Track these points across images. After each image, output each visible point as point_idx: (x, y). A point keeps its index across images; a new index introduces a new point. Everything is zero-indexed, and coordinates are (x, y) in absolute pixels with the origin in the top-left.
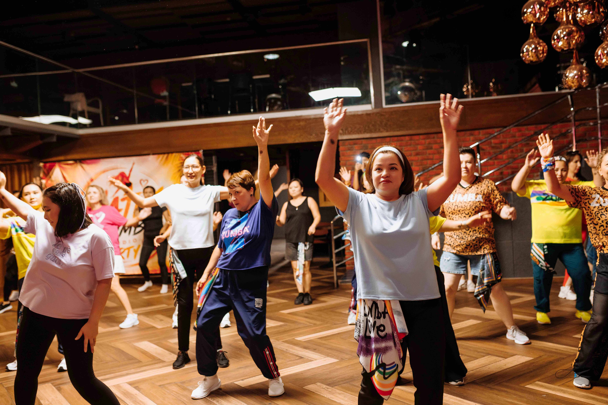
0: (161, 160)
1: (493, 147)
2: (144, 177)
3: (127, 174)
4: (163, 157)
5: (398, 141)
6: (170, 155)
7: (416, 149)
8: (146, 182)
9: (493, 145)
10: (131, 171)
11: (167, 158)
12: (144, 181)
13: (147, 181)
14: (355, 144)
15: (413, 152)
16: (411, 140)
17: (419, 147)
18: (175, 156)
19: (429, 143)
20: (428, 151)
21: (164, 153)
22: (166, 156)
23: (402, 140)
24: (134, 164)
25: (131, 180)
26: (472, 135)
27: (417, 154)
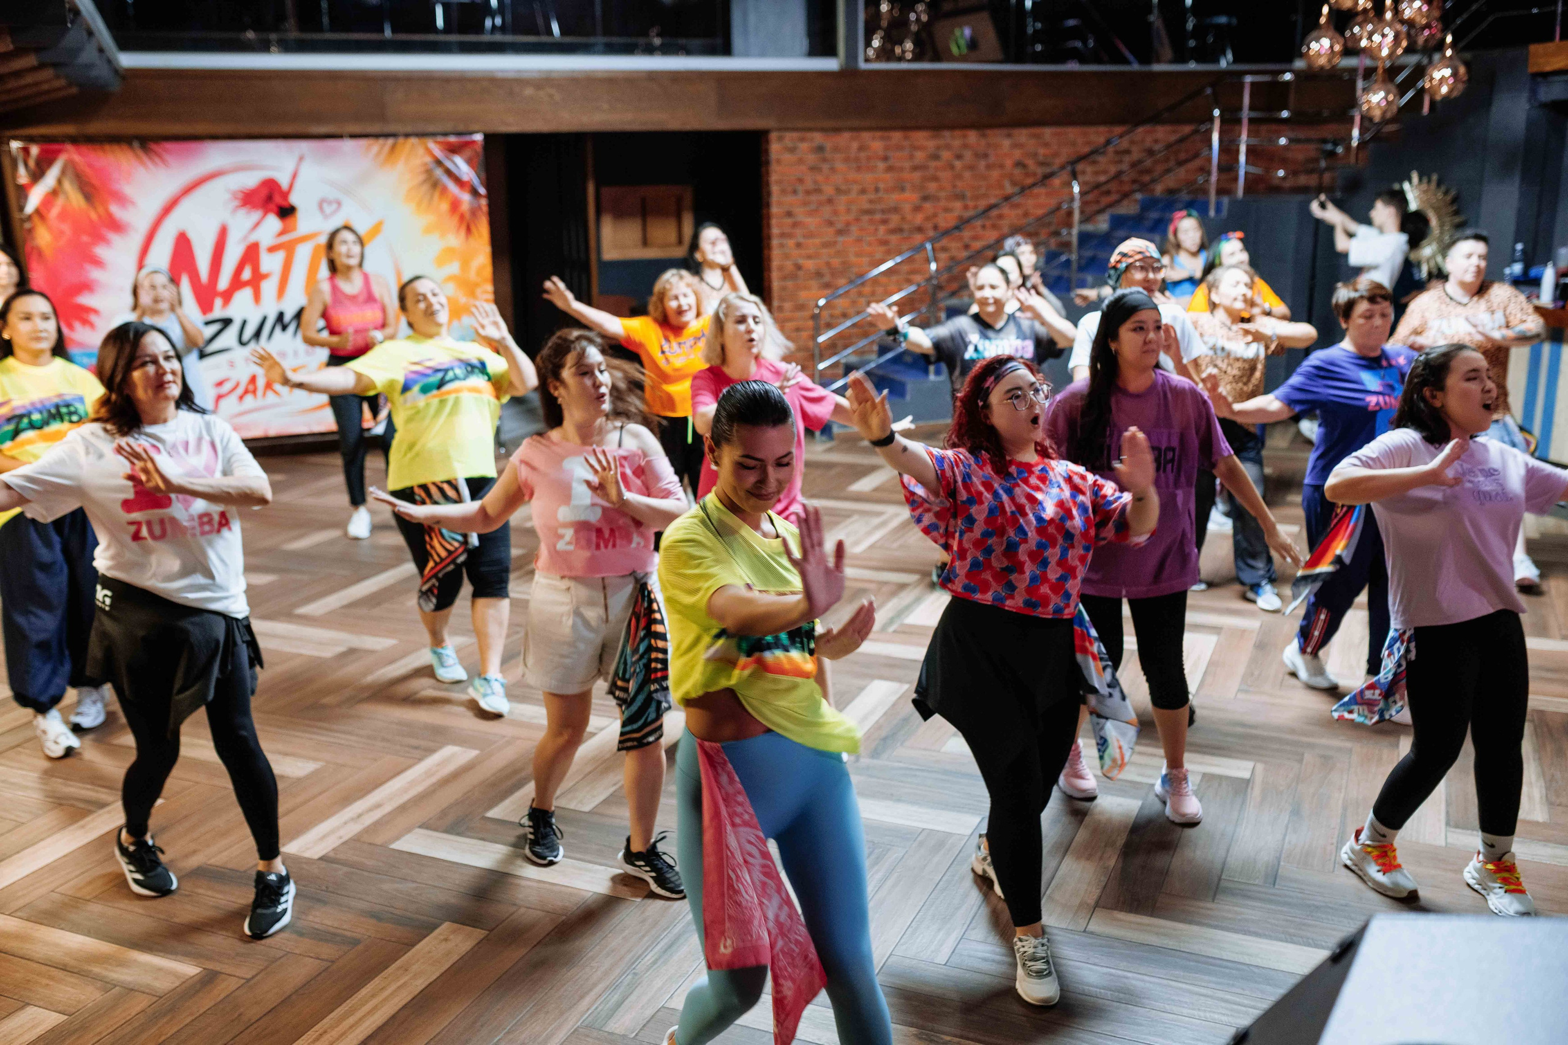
0: (378, 154)
1: (1042, 164)
2: (332, 194)
3: (284, 182)
4: (384, 145)
5: (882, 138)
6: (401, 140)
7: (911, 157)
8: (335, 206)
9: (1041, 158)
10: (294, 176)
11: (393, 148)
12: (330, 203)
13: (339, 204)
14: (803, 140)
15: (907, 164)
16: (906, 138)
17: (920, 156)
18: (413, 145)
19: (938, 148)
20: (933, 164)
21: (386, 136)
22: (390, 141)
23: (889, 138)
24: (301, 159)
25: (294, 199)
26: (1009, 136)
27: (915, 168)
